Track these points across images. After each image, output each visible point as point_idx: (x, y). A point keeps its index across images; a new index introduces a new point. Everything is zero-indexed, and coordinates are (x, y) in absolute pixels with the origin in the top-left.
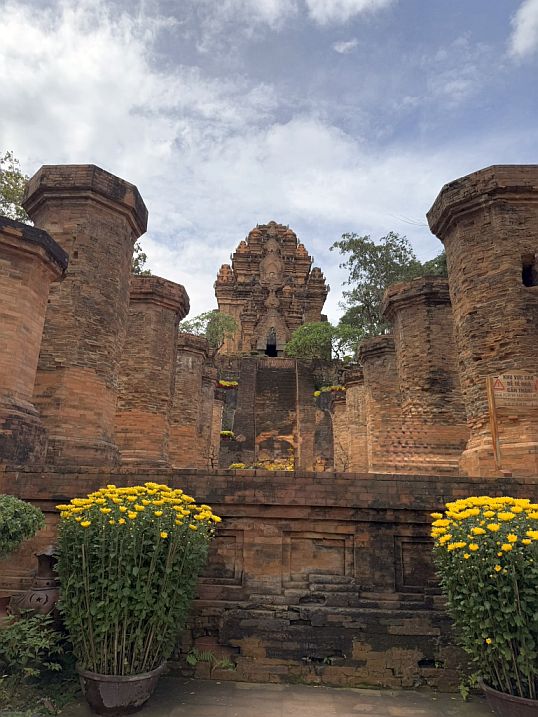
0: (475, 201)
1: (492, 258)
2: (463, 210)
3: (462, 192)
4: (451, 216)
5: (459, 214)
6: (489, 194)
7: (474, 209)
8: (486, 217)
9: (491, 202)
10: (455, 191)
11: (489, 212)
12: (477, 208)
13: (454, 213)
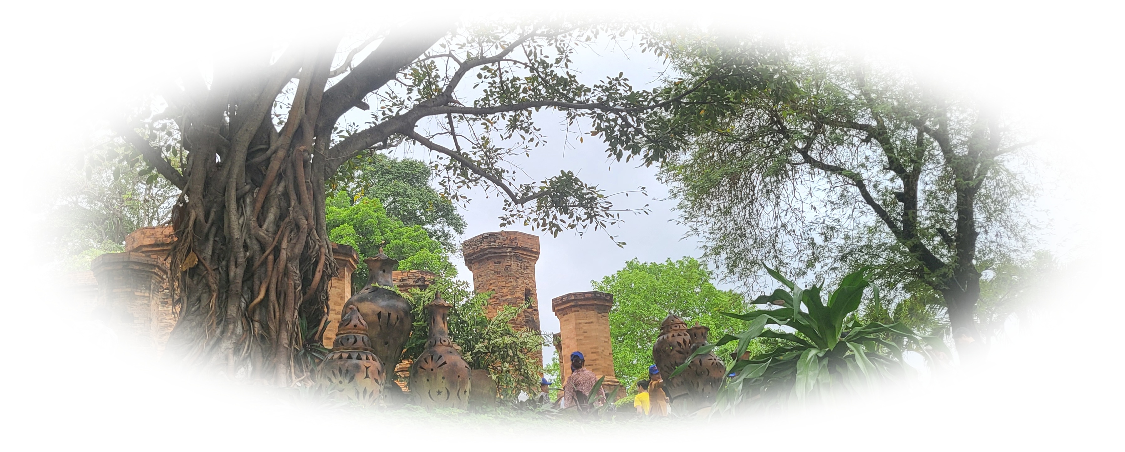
0: (504, 250)
1: (510, 288)
2: (496, 253)
3: (497, 242)
4: (486, 254)
5: (493, 255)
6: (512, 248)
7: (502, 254)
8: (508, 262)
9: (513, 254)
10: (493, 240)
11: (510, 259)
12: (505, 254)
13: (490, 253)
